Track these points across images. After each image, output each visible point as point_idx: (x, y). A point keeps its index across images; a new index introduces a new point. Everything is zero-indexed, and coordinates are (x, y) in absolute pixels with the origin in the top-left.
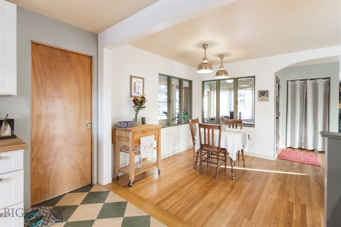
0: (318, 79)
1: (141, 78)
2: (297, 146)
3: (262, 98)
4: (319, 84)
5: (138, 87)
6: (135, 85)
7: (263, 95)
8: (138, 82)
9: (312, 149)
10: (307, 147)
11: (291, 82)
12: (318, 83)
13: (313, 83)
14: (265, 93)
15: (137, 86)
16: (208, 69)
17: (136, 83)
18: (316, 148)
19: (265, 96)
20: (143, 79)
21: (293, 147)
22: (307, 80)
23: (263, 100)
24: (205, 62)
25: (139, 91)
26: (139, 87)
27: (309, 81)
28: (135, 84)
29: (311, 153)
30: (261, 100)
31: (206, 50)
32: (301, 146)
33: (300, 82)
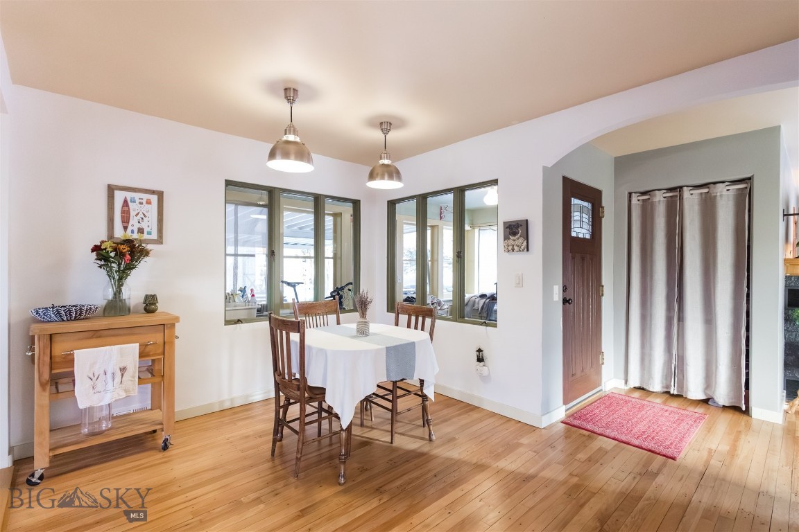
0: (715, 183)
1: (153, 192)
2: (656, 386)
3: (511, 242)
4: (718, 198)
5: (137, 215)
6: (126, 209)
7: (514, 234)
8: (138, 201)
9: (703, 397)
10: (686, 392)
11: (640, 198)
12: (715, 197)
13: (704, 196)
14: (518, 227)
15: (133, 214)
16: (293, 156)
17: (130, 204)
18: (710, 394)
19: (519, 235)
20: (160, 195)
21: (647, 388)
22: (685, 189)
23: (516, 248)
24: (291, 138)
25: (144, 225)
26: (141, 215)
27: (692, 192)
28: (128, 206)
29: (700, 410)
30: (510, 248)
31: (294, 106)
32: (668, 386)
33: (665, 195)
